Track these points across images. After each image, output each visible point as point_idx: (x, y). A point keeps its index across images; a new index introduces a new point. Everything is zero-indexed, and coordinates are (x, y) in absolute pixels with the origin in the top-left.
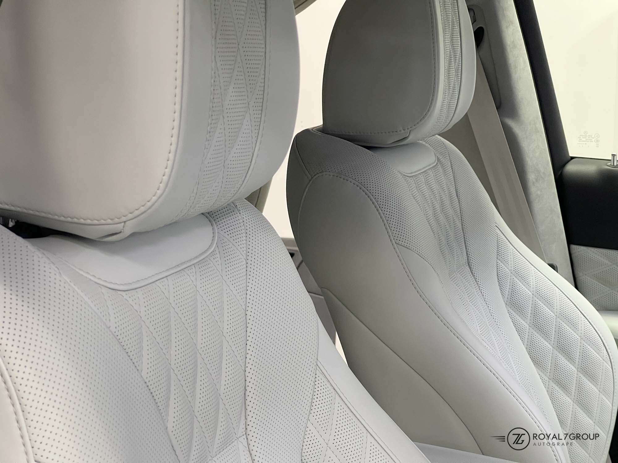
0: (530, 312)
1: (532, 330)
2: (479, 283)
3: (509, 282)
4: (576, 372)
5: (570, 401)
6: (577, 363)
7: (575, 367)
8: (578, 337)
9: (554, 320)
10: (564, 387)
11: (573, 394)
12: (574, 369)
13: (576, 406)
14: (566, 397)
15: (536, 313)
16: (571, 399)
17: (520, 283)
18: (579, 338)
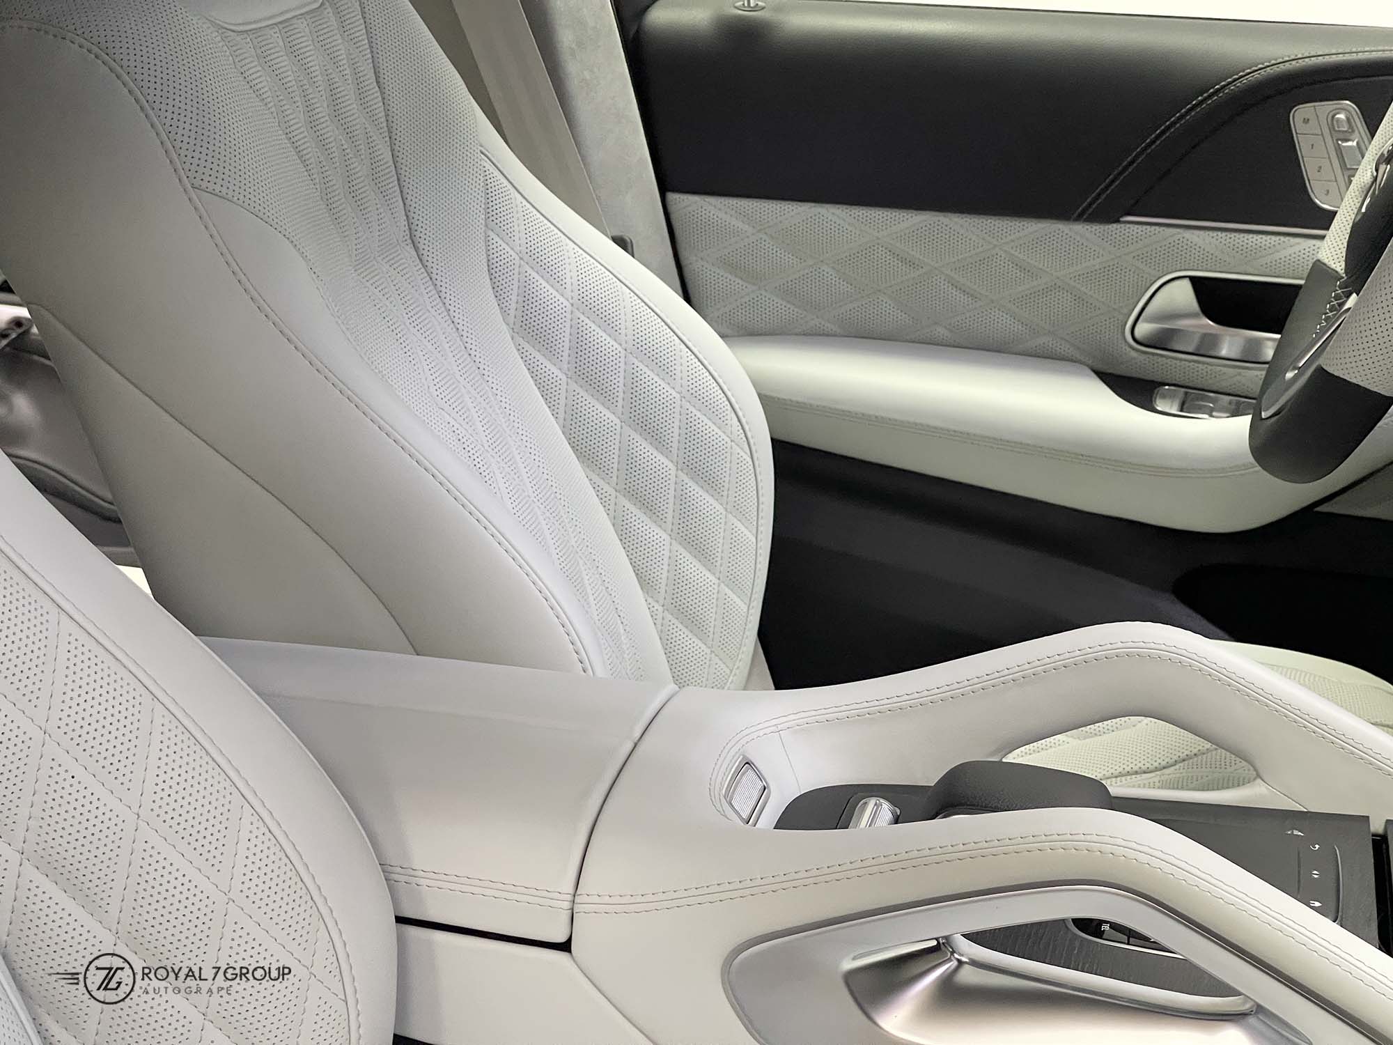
0: (567, 345)
1: (574, 386)
2: (439, 283)
3: (516, 280)
4: (673, 472)
5: (665, 536)
6: (675, 451)
7: (672, 462)
8: (674, 394)
9: (622, 360)
10: (649, 507)
11: (670, 519)
12: (671, 465)
13: (676, 546)
14: (654, 527)
15: (580, 345)
16: (665, 531)
17: (541, 281)
18: (678, 396)
